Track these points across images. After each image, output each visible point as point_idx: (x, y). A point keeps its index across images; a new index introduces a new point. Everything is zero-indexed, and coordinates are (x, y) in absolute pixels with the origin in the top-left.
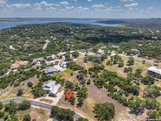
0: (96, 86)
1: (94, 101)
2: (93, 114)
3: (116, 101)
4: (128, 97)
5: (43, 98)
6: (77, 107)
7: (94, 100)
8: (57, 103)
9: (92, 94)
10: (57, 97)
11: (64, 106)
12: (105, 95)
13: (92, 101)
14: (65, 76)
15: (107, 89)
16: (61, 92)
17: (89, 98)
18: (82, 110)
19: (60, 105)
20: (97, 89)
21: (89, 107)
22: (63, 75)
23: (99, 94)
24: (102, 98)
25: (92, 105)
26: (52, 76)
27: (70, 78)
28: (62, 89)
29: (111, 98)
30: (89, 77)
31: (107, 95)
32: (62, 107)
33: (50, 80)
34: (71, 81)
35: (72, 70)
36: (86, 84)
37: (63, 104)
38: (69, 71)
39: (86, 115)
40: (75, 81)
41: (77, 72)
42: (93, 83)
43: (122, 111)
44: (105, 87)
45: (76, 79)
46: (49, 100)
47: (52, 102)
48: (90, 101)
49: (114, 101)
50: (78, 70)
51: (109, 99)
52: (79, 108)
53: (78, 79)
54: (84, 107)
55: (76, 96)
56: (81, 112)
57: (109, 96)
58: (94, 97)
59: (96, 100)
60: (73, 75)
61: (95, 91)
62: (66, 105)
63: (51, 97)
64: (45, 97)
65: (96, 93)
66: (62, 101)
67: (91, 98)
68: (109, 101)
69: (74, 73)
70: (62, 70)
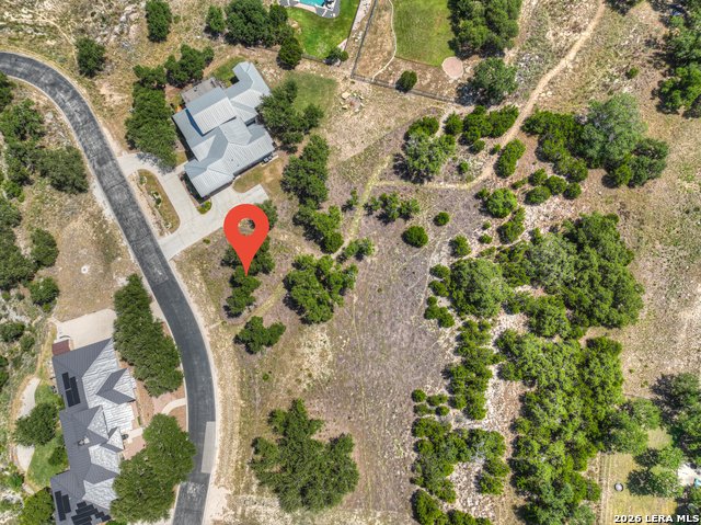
0: (431, 285)
1: (328, 372)
2: (265, 424)
3: (414, 456)
4: (480, 496)
5: (154, 170)
6: (237, 340)
7: (330, 365)
8: (186, 252)
9: (362, 324)
10: (210, 214)
11: (196, 292)
12: (411, 381)
13: (323, 361)
14: (363, 63)
15: (457, 360)
16: (248, 192)
17: (325, 335)
18: (241, 366)
19: (189, 271)
20: (412, 311)
21: (278, 380)
22: (361, 46)
23: (390, 346)
24: (378, 385)
25: (299, 381)
26: (303, 10)
27: (372, 108)
28: (266, 173)
29: (412, 417)
30: (466, 186)
31: (413, 389)
32: (191, 288)
33: (268, 46)
34: (357, 140)
35: (450, 28)
36: (402, 231)
37: (202, 274)
38: (430, 25)
39: (235, 404)
40: (377, 155)
41: (456, 81)
42: (446, 250)
43: (375, 514)
44: (460, 338)
45: (397, 139)
46: (167, 206)
47: (172, 227)
48: (312, 354)
49: (407, 446)
50: (480, 59)
51: (400, 415)
52: (238, 349)
53: (403, 148)
54: (261, 362)
55: (281, 275)
56: (231, 373)
57: (417, 404)
58: (352, 348)
59: (341, 370)
60: (414, 93)
61: (391, 318)
62: (208, 289)
63: (188, 190)
64: (165, 174)
65: (387, 332)
66: (208, 254)
67: (331, 342)
68: (385, 427)
69: (431, 82)
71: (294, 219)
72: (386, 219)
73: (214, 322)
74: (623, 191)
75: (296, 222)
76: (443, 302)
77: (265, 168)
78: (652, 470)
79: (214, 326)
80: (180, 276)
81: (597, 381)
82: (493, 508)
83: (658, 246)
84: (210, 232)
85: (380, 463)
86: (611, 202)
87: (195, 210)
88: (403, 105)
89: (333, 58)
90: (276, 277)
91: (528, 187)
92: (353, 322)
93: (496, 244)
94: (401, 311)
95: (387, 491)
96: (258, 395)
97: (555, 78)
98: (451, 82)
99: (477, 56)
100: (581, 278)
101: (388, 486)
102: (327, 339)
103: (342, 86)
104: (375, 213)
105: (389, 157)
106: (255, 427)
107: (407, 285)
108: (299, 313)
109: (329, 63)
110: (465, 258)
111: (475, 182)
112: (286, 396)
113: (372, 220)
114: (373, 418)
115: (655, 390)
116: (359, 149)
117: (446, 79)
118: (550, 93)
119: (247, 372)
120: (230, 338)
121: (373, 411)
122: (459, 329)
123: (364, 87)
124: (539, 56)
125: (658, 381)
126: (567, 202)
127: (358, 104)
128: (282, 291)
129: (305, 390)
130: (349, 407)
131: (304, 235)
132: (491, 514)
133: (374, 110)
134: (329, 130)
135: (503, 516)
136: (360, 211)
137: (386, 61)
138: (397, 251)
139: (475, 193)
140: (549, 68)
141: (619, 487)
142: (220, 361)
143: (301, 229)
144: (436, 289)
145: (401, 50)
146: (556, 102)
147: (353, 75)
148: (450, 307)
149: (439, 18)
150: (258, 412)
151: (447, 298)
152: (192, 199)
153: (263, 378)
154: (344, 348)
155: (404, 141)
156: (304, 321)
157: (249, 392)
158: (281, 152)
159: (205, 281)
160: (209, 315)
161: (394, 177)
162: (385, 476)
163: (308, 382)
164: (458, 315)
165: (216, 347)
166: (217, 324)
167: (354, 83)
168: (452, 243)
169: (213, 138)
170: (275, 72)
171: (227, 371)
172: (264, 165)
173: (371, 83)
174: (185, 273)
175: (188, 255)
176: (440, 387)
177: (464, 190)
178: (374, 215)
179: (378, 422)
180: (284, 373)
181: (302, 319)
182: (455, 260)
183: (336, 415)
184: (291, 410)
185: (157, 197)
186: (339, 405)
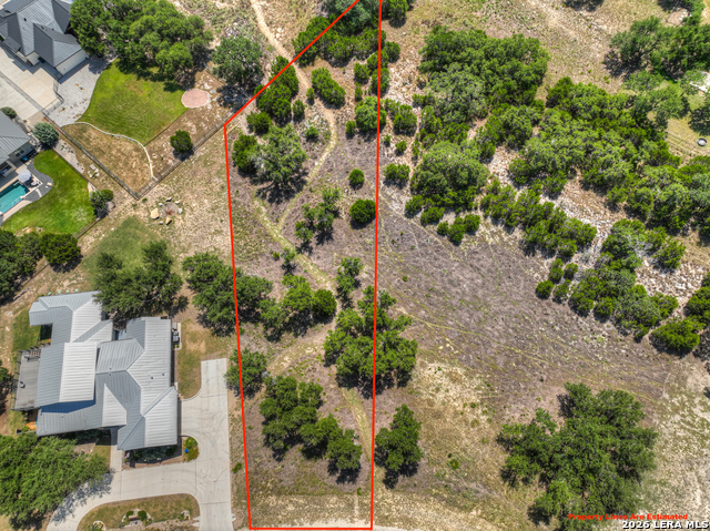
0: (424, 223)
1: (476, 382)
3: (608, 326)
4: (678, 273)
5: (94, 502)
6: (390, 482)
7: (470, 375)
8: (236, 505)
9: (436, 316)
10: (203, 446)
11: (298, 514)
12: (522, 291)
13: (460, 382)
14: (129, 180)
15: (518, 233)
16: (203, 382)
17: (431, 365)
18: (428, 492)
19: (265, 512)
20: (443, 255)
21: (465, 451)
22: (108, 173)
23: (475, 297)
24: (514, 329)
25: (475, 423)
26: (17, 214)
27: (188, 194)
28: (192, 347)
29: (565, 308)
30: (333, 143)
31: (533, 293)
33: (31, 273)
34: (216, 225)
35: (151, 83)
36: (347, 225)
37: (279, 494)
38: (135, 99)
39: (472, 523)
40: (247, 213)
41: (212, 103)
42: (392, 192)
43: (665, 400)
44: (496, 219)
45: (240, 184)
46: (156, 506)
47: (190, 510)
48: (447, 391)
49: (595, 328)
50: (204, 72)
51: (558, 320)
52: (403, 487)
53: (254, 182)
54: (432, 462)
55: (332, 386)
56: (430, 512)
57: (552, 296)
58: (459, 340)
59: (480, 365)
60: (199, 146)
61: (443, 281)
62: (303, 494)
63: (153, 462)
64: (109, 489)
65: (457, 293)
66: (256, 473)
67: (443, 361)
68: (566, 344)
69: (197, 125)
70: (58, 105)
71: (270, 339)
72: (325, 235)
73: (351, 506)
74: (411, 17)
75: (275, 338)
76: (449, 219)
77: (184, 346)
78: (693, 109)
79: (356, 507)
81: (595, 108)
82: (694, 265)
83: (479, 14)
84: (227, 457)
85: (606, 368)
86: (418, 30)
87: (186, 465)
88: (206, 162)
89: (100, 207)
90: (332, 394)
91: (366, 88)
92: (429, 325)
93: (410, 142)
94: (440, 267)
95: (642, 375)
96: (473, 485)
97: (267, 19)
98: (210, 107)
99: (198, 74)
100: (487, 77)
101: (636, 370)
102: (436, 365)
103: (141, 214)
104: (313, 244)
105: (256, 202)
106: (513, 508)
107: (413, 248)
108: (390, 385)
109: (104, 214)
110: (411, 176)
111: (333, 132)
112: (488, 448)
113: (319, 251)
114: (550, 352)
115: (615, 74)
116: (227, 228)
117: (204, 110)
118: (279, 30)
119: (437, 487)
120: (382, 492)
121: (543, 349)
122: (485, 217)
123: (159, 191)
124: (235, 21)
125: (607, 68)
126: (399, 62)
127: (173, 207)
128: (353, 395)
129: (489, 421)
130: (528, 374)
131: (296, 335)
132: (700, 270)
133: (193, 193)
134: (184, 250)
135: (704, 259)
136: (301, 260)
137: (144, 156)
138: (368, 241)
139: (344, 137)
140: (254, 19)
141: (702, 142)
142: (408, 520)
143: (287, 337)
144: (433, 220)
145: (141, 137)
146: (292, 29)
147: (136, 196)
148: (457, 214)
149: (132, 87)
150: (495, 495)
151: (446, 212)
152: (168, 463)
153: (454, 468)
154: (455, 349)
155: (247, 179)
156: (403, 384)
157: (464, 496)
158: (176, 317)
159: (290, 494)
160: (339, 509)
161: (282, 207)
162: (623, 368)
163: (480, 412)
164: (470, 210)
165: (387, 517)
166: (356, 502)
167: (145, 200)
168: (387, 183)
169: (107, 392)
170: (71, 280)
171: (425, 516)
172: (181, 344)
173: (159, 182)
174: (266, 519)
175: (242, 504)
176: (542, 264)
177: (336, 146)
178: (314, 246)
179: (557, 349)
180: (458, 437)
181: (400, 384)
182: (408, 186)
183: (533, 395)
184: (508, 450)
185: (136, 515)
186: (522, 386)
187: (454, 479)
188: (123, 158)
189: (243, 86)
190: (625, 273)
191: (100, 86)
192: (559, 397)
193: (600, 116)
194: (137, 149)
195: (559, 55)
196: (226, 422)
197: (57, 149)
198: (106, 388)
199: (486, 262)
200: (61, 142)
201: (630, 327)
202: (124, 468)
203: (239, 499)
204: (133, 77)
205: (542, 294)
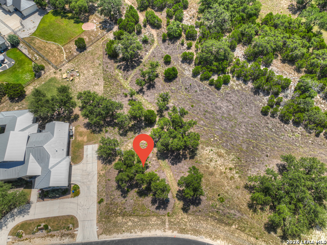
0: (201, 80)
1: (232, 157)
2: (255, 215)
3: (301, 129)
5: (19, 220)
6: (185, 210)
7: (228, 153)
8: (99, 221)
9: (209, 124)
10: (82, 190)
11: (134, 227)
12: (254, 112)
13: (223, 157)
14: (53, 61)
15: (250, 85)
16: (85, 156)
17: (207, 148)
18: (207, 215)
19: (115, 226)
20: (212, 95)
21: (227, 193)
22: (43, 58)
23: (230, 115)
24: (251, 130)
25: (232, 178)
27: (82, 67)
28: (80, 139)
29: (277, 120)
30: (155, 44)
31: (259, 113)
32: (129, 230)
34: (96, 81)
35: (68, 20)
36: (162, 81)
37: (124, 216)
38: (59, 27)
39: (233, 233)
40: (111, 76)
41: (97, 28)
42: (185, 66)
44: (238, 78)
45: (109, 63)
46: (54, 222)
47: (73, 224)
48: (216, 161)
49: (294, 130)
50: (94, 15)
51: (274, 126)
52: (193, 212)
53: (116, 62)
54: (209, 199)
55: (154, 159)
56: (209, 226)
57: (270, 114)
58: (222, 136)
59: (234, 148)
60: (89, 46)
61: (212, 107)
62: (137, 216)
63: (54, 197)
64: (29, 212)
65: (220, 113)
66: (111, 204)
67: (213, 146)
68: (279, 138)
69: (89, 37)
70: (21, 29)
71: (121, 135)
72: (151, 86)
73: (164, 222)
75: (124, 134)
76: (215, 78)
77: (76, 138)
79: (167, 223)
80: (115, 235)
84: (95, 195)
87: (75, 200)
88: (92, 53)
89: (38, 72)
90: (154, 162)
91: (172, 21)
92: (206, 128)
93: (194, 43)
94: (210, 100)
96: (232, 211)
98: (95, 30)
99: (91, 16)
100: (231, 12)
101: (318, 151)
102: (210, 148)
103: (58, 76)
105: (116, 71)
106: (256, 224)
107: (196, 92)
108: (186, 158)
109: (39, 76)
110: (194, 58)
111: (156, 40)
112: (240, 191)
113: (148, 93)
114: (270, 141)
115: (294, 13)
116: (102, 83)
117: (93, 31)
119: (212, 212)
120: (182, 215)
121: (266, 140)
122: (233, 77)
123: (68, 66)
126: (188, 9)
127: (74, 73)
128: (165, 163)
129: (240, 177)
130: (260, 153)
131: (135, 133)
133: (85, 67)
137: (62, 50)
138: (173, 88)
139: (161, 42)
142: (196, 231)
143: (130, 134)
144: (206, 78)
145: (61, 43)
147: (56, 68)
148: (219, 75)
149: (58, 22)
150: (245, 217)
151: (213, 75)
152: (62, 199)
153: (222, 202)
154: (220, 140)
155: (112, 61)
156: (192, 157)
157: (228, 217)
158: (72, 124)
159: (130, 216)
160: (157, 224)
161: (129, 73)
162: (311, 150)
163: (234, 172)
164: (225, 73)
165: (184, 229)
166: (167, 220)
167: (61, 70)
168: (183, 62)
169: (31, 157)
170: (19, 106)
171: (206, 229)
172: (74, 138)
173: (68, 62)
174: (115, 230)
175: (103, 221)
176: (263, 99)
177: (157, 46)
178: (145, 91)
179: (274, 140)
180: (223, 185)
181: (190, 158)
182: (193, 63)
183: (263, 164)
184: (251, 192)
185: (42, 226)
186: (257, 159)
187: (222, 208)
188: (51, 52)
189: (112, 21)
190: (308, 99)
191: (42, 21)
192: (277, 165)
193: (289, 28)
194: (58, 48)
195: (266, 6)
196: (96, 177)
197: (19, 47)
198: (31, 155)
199: (234, 98)
200: (21, 45)
201: (312, 129)
202: (38, 201)
203: (101, 218)
204: (59, 17)
205: (264, 113)
